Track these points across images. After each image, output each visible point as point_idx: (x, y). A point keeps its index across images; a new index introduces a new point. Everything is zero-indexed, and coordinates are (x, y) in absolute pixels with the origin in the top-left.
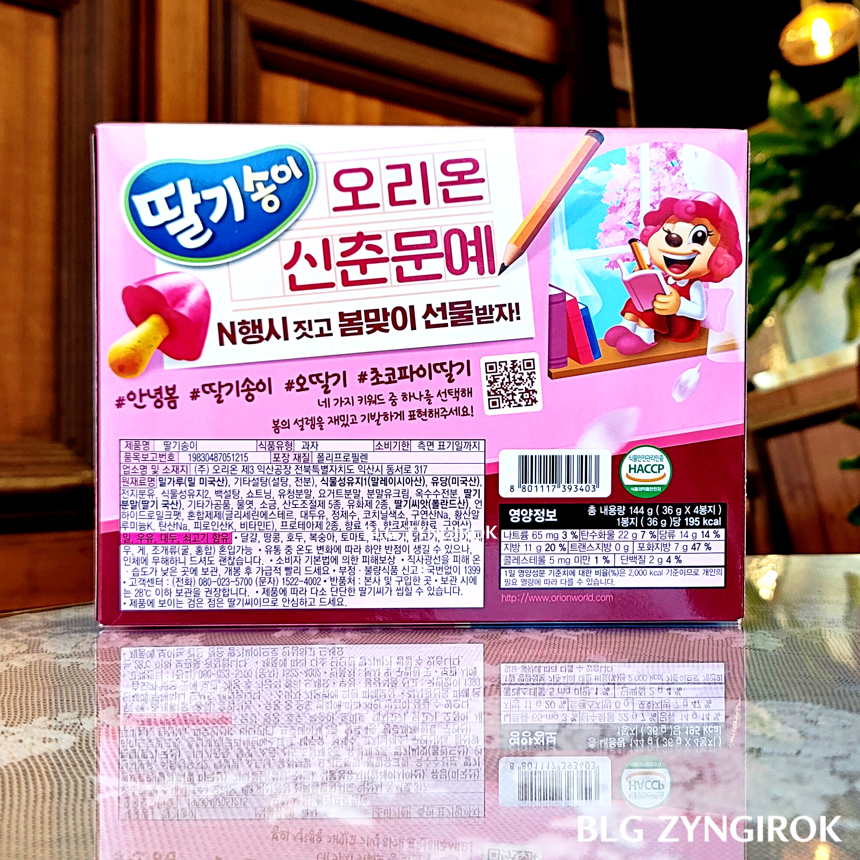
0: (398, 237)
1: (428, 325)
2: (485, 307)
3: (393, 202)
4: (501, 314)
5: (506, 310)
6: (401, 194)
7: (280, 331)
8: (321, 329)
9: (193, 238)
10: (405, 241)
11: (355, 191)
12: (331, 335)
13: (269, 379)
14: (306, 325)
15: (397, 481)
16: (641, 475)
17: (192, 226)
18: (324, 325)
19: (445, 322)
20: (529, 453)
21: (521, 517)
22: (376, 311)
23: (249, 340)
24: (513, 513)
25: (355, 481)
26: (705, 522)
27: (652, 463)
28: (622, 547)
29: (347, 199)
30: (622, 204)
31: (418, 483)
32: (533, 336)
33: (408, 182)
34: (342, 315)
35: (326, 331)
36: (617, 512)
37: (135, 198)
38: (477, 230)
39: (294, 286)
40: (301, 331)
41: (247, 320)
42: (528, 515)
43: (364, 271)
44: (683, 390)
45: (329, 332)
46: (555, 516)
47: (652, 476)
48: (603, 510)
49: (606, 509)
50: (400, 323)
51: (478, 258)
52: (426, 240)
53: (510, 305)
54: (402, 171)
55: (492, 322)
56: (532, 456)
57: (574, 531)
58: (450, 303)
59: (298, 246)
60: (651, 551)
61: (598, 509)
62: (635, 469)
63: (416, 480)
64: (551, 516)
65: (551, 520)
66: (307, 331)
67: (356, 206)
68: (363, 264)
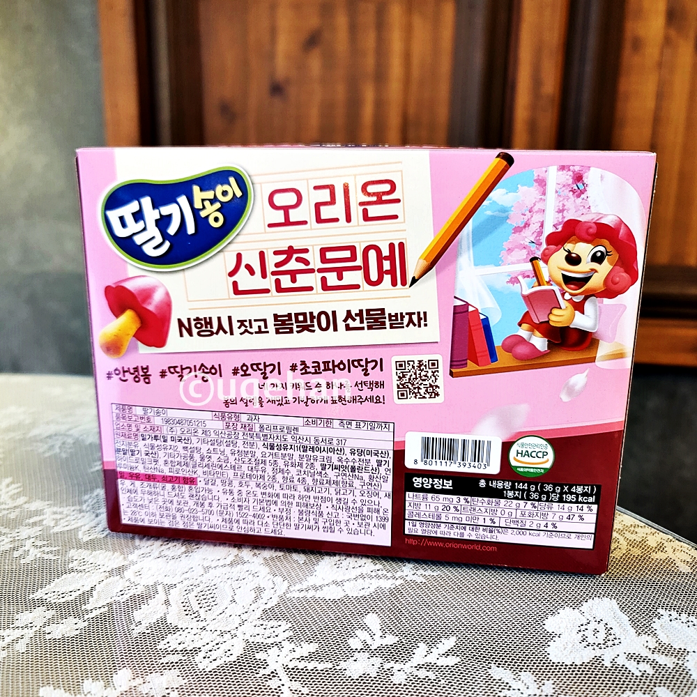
0: (323, 251)
1: (348, 328)
2: (397, 314)
3: (319, 220)
4: (411, 321)
5: (415, 318)
6: (326, 212)
7: (227, 328)
8: (259, 327)
9: (155, 248)
10: (329, 255)
11: (286, 209)
12: (268, 332)
13: (220, 365)
14: (247, 324)
15: (322, 449)
16: (526, 459)
17: (153, 238)
18: (262, 324)
19: (361, 325)
20: (431, 435)
21: (423, 484)
22: (304, 314)
23: (202, 333)
24: (416, 480)
25: (289, 447)
26: (580, 499)
27: (537, 450)
28: (506, 513)
29: (279, 217)
30: (527, 225)
31: (339, 453)
32: (438, 341)
33: (333, 201)
34: (276, 316)
35: (263, 329)
36: (504, 486)
37: (109, 213)
38: (392, 246)
39: (237, 291)
40: (243, 329)
41: (200, 318)
42: (428, 483)
43: (294, 280)
44: (570, 391)
45: (266, 330)
46: (451, 485)
47: (537, 460)
48: (492, 484)
49: (494, 483)
50: (324, 325)
51: (392, 272)
52: (347, 254)
53: (419, 313)
54: (327, 191)
55: (403, 327)
56: (433, 439)
57: (467, 497)
58: (367, 310)
59: (239, 256)
60: (531, 518)
61: (487, 483)
62: (522, 454)
63: (338, 450)
64: (448, 485)
65: (448, 488)
66: (248, 328)
67: (287, 223)
68: (293, 274)
